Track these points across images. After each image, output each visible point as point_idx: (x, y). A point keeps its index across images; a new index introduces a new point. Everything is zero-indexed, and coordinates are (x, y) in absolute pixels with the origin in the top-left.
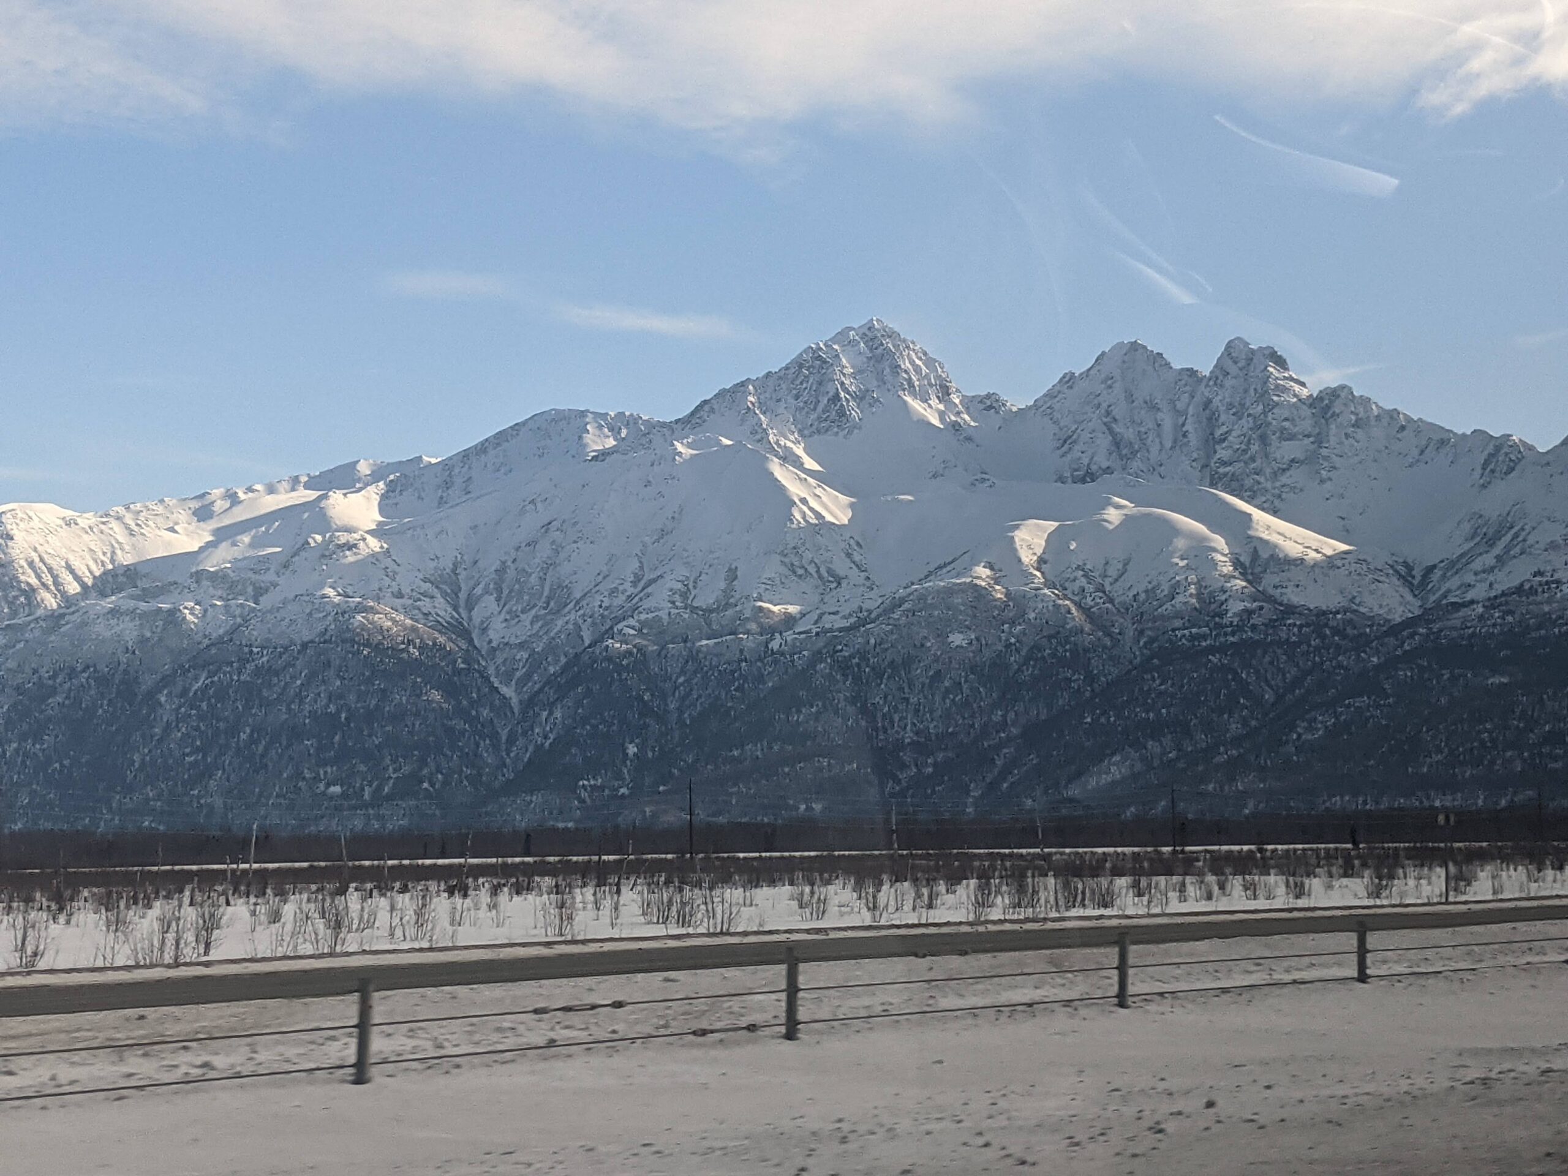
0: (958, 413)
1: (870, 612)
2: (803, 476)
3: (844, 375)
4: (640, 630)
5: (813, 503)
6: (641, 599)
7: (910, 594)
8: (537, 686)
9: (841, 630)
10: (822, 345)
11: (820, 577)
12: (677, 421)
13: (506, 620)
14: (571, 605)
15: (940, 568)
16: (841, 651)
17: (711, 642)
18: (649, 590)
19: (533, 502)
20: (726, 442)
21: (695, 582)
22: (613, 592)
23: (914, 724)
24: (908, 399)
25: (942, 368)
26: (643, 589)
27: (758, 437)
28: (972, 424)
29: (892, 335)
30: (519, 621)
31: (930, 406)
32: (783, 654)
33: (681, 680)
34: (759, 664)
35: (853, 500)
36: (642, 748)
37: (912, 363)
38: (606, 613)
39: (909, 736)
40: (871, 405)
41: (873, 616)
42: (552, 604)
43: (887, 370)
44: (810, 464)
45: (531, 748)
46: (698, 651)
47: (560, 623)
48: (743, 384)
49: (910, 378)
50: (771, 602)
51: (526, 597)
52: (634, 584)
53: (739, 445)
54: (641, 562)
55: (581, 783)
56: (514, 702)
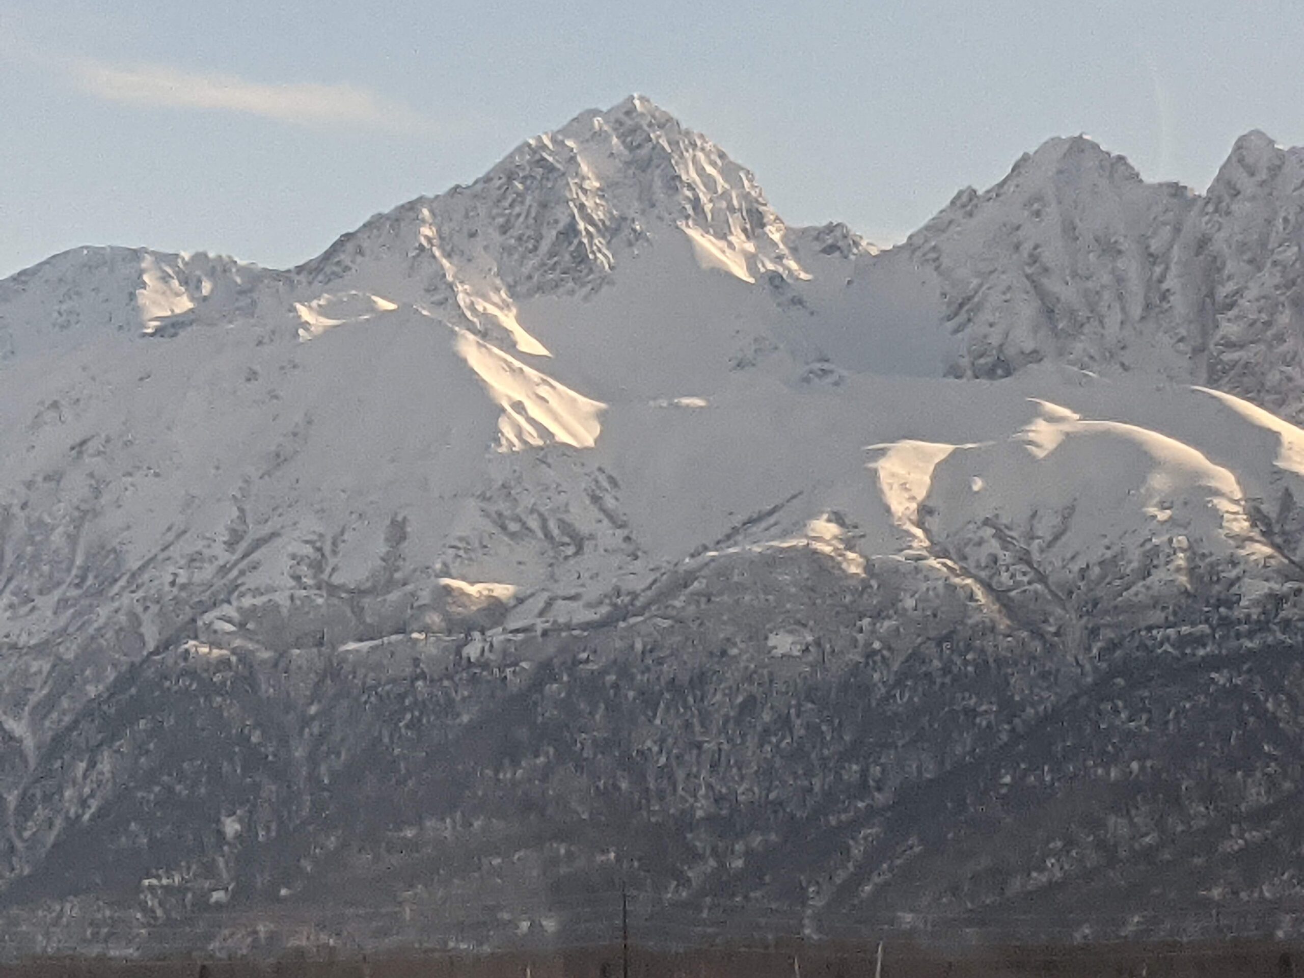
0: (780, 258)
1: (634, 596)
2: (517, 364)
3: (585, 191)
4: (242, 625)
5: (535, 411)
6: (242, 573)
7: (701, 569)
8: (67, 719)
9: (587, 626)
10: (546, 141)
11: (548, 535)
12: (300, 269)
13: (11, 606)
14: (122, 582)
15: (751, 521)
16: (587, 661)
17: (366, 645)
18: (255, 556)
19: (55, 405)
20: (384, 305)
21: (334, 544)
22: (194, 560)
23: (710, 786)
24: (695, 234)
25: (750, 181)
26: (244, 557)
27: (438, 297)
28: (803, 276)
29: (666, 123)
30: (33, 609)
31: (731, 245)
32: (485, 666)
33: (313, 710)
34: (446, 683)
35: (603, 405)
36: (249, 825)
37: (701, 171)
38: (184, 594)
39: (702, 807)
40: (630, 244)
41: (638, 603)
42: (90, 581)
43: (658, 183)
44: (528, 344)
45: (59, 823)
46: (343, 660)
47: (103, 612)
48: (412, 207)
49: (697, 199)
50: (464, 579)
51: (46, 568)
52: (231, 545)
53: (405, 312)
54: (241, 510)
55: (146, 882)
56: (29, 743)
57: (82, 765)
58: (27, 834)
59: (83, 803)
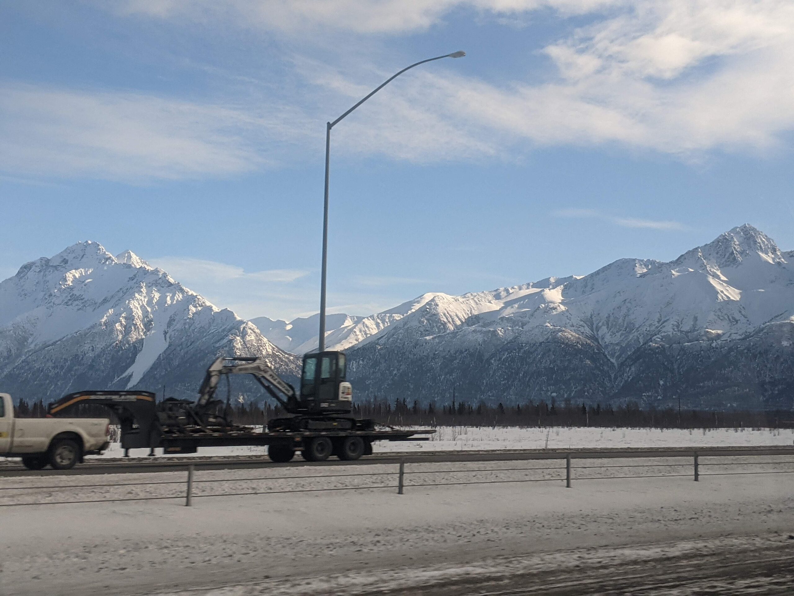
0: (780, 259)
1: (750, 333)
2: (721, 282)
3: (735, 245)
4: (662, 339)
5: (726, 293)
6: (661, 328)
7: (766, 327)
8: (624, 359)
9: (739, 340)
10: (726, 234)
11: (730, 320)
12: (671, 262)
13: (611, 335)
14: (635, 330)
15: (777, 316)
16: (740, 347)
17: (689, 344)
18: (664, 325)
19: (619, 292)
20: (691, 270)
21: (681, 322)
22: (650, 325)
23: (769, 375)
24: (760, 253)
25: (773, 242)
26: (661, 325)
27: (703, 268)
28: (785, 262)
29: (754, 229)
30: (615, 336)
31: (769, 256)
32: (717, 348)
33: (678, 358)
34: (708, 352)
35: (741, 291)
36: (665, 382)
37: (761, 240)
38: (648, 333)
39: (767, 379)
40: (746, 256)
41: (752, 335)
42: (628, 330)
43: (752, 243)
44: (723, 278)
46: (684, 347)
47: (631, 336)
48: (696, 249)
49: (761, 246)
50: (711, 329)
51: (618, 327)
52: (658, 322)
53: (696, 272)
54: (660, 314)
55: (643, 394)
56: (616, 364)
57: (628, 369)
58: (616, 383)
59: (629, 377)
